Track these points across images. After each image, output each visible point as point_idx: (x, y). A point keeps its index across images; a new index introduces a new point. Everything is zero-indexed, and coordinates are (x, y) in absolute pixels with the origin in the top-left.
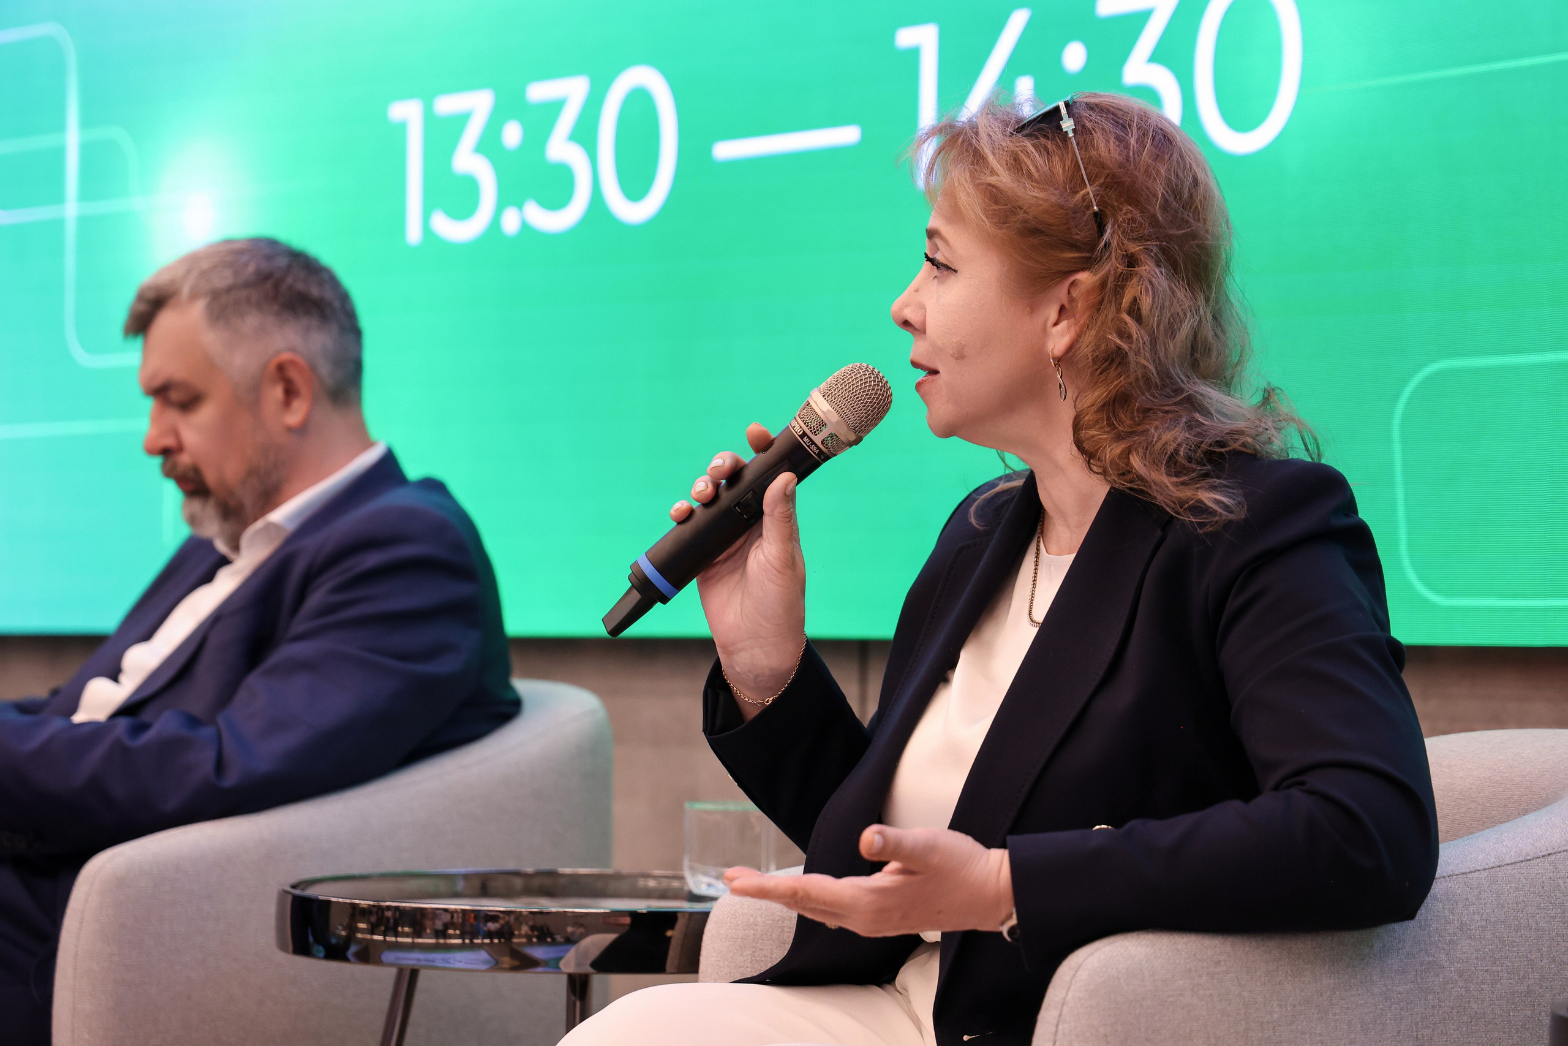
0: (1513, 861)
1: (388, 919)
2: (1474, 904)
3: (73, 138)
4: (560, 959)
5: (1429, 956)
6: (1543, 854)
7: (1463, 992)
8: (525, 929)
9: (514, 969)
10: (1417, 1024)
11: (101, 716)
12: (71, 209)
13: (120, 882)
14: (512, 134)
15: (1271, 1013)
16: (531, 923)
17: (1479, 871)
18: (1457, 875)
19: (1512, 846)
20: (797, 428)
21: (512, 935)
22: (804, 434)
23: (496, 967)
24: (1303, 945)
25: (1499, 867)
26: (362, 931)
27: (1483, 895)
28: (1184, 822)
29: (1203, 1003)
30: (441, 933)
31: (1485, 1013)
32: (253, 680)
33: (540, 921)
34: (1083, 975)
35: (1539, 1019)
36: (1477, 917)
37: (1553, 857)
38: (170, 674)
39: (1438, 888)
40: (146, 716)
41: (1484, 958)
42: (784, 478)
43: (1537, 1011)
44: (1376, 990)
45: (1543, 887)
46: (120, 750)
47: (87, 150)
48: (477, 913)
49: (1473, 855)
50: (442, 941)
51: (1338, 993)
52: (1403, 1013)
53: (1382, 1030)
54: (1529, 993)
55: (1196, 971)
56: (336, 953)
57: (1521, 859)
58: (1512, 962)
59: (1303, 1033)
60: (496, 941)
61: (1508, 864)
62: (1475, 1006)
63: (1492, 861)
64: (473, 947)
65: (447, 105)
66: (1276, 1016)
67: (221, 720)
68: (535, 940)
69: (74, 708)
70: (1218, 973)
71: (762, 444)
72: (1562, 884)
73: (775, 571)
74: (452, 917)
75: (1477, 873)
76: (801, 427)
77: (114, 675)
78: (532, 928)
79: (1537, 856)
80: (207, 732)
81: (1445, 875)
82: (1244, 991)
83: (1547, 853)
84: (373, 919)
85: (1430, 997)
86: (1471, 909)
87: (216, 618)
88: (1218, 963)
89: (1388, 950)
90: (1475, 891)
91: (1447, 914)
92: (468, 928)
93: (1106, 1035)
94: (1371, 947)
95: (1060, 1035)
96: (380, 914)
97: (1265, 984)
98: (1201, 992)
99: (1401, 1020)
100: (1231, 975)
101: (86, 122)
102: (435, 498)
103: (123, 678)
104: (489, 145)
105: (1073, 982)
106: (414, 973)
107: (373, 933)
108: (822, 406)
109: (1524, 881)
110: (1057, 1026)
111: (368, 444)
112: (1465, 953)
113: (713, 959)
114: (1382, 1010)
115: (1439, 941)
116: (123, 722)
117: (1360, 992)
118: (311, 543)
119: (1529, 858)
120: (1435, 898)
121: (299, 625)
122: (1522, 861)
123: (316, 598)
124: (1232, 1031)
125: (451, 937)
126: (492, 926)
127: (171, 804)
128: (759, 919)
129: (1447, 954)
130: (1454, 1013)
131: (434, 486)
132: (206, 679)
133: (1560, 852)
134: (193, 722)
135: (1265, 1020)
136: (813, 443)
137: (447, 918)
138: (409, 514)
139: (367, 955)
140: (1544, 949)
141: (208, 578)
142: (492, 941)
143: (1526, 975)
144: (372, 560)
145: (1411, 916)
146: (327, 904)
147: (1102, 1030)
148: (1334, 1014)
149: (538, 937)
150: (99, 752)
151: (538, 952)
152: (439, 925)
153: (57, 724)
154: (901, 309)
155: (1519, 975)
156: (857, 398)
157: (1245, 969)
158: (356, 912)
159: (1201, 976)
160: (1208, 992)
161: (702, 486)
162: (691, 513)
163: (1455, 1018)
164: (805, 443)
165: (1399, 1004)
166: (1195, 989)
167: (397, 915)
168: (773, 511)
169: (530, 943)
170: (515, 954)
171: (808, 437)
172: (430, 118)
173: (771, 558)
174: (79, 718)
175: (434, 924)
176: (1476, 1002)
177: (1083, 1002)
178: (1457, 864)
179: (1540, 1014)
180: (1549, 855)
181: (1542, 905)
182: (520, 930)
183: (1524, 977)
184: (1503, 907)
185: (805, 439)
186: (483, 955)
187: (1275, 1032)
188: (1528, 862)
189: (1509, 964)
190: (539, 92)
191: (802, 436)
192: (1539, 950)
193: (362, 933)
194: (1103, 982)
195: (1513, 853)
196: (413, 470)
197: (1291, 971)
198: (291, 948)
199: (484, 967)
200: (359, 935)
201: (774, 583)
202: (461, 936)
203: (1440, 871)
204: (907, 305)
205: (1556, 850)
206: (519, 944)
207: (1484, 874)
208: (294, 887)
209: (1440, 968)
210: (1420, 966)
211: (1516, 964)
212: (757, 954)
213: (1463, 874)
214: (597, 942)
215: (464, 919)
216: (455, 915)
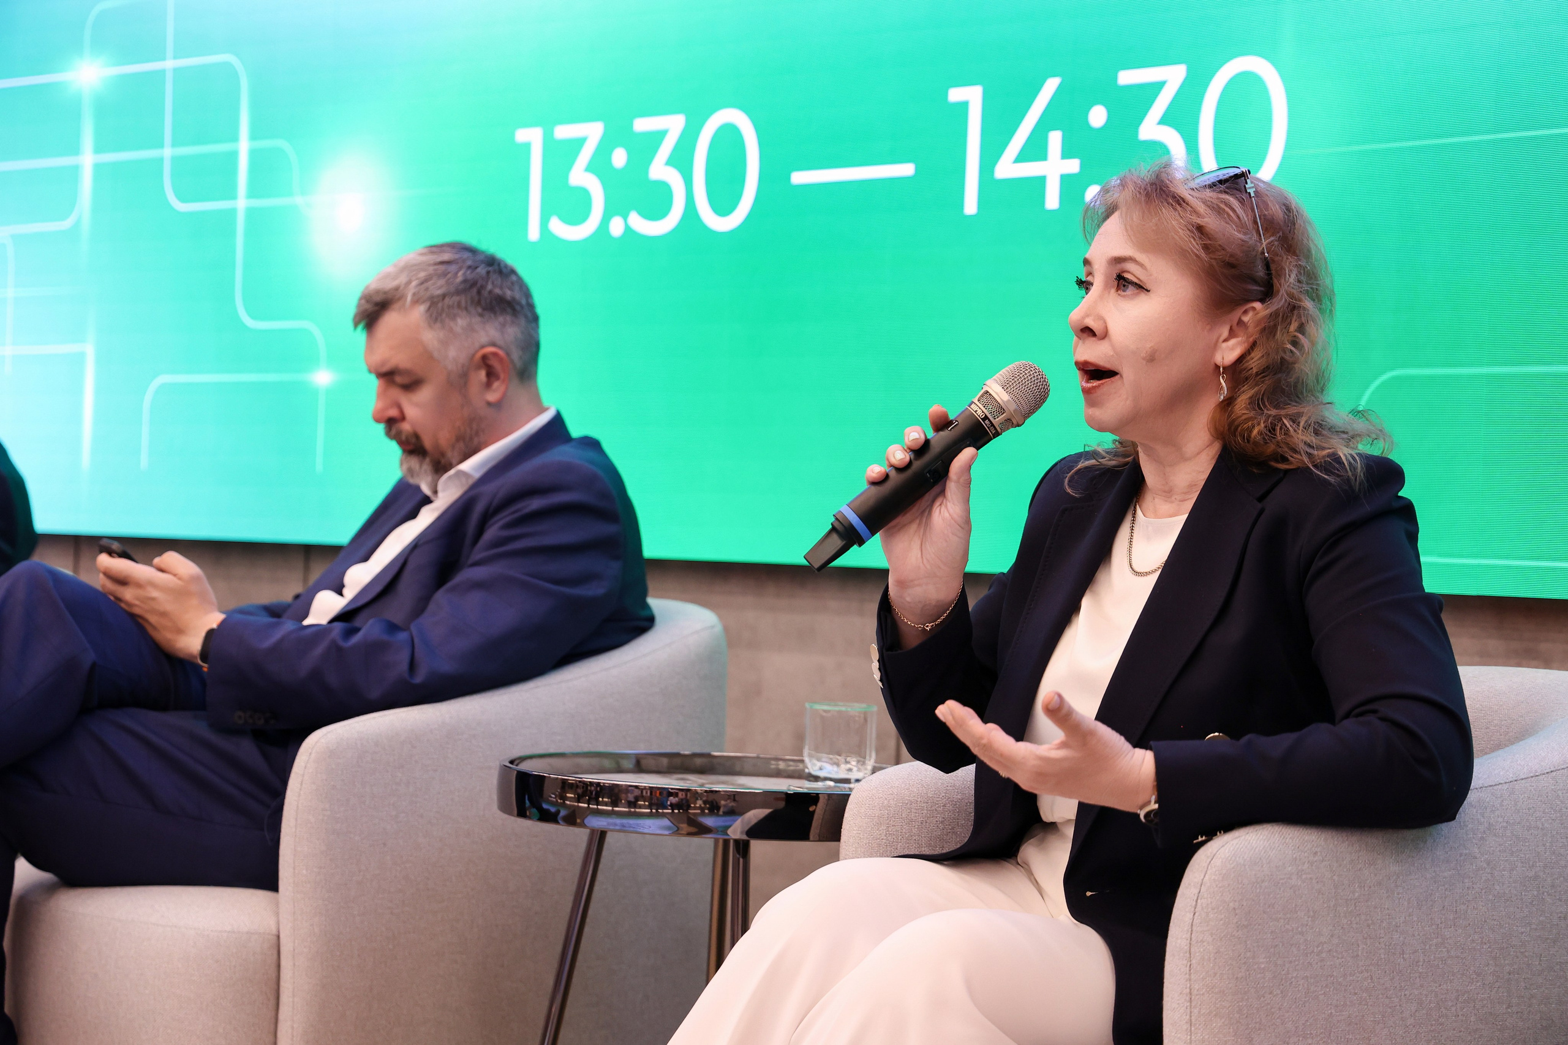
0: (1526, 777)
1: (591, 792)
2: (1498, 810)
3: (244, 146)
4: (729, 827)
5: (1466, 849)
6: (1547, 771)
7: (1489, 876)
8: (699, 803)
9: (689, 834)
10: (1456, 901)
11: (324, 621)
12: (241, 203)
13: (331, 753)
14: (619, 158)
15: (1354, 892)
16: (704, 799)
17: (1501, 784)
18: (1486, 787)
19: (1524, 765)
20: (979, 412)
21: (689, 807)
22: (986, 418)
23: (677, 832)
24: (1375, 839)
25: (1516, 781)
26: (570, 799)
27: (1505, 803)
28: (1285, 740)
29: (1305, 884)
30: (632, 804)
31: (1504, 893)
32: (440, 596)
33: (711, 797)
34: (1217, 862)
35: (1542, 898)
36: (1500, 820)
37: (1554, 774)
38: (378, 588)
39: (1472, 796)
40: (357, 623)
41: (1505, 851)
42: (968, 452)
43: (1541, 892)
44: (1428, 876)
45: (1547, 797)
46: (336, 650)
47: (255, 155)
48: (662, 790)
49: (1496, 772)
50: (633, 810)
51: (1401, 877)
52: (1447, 893)
53: (1432, 906)
54: (1536, 877)
55: (1300, 859)
56: (547, 817)
57: (1532, 775)
58: (1525, 854)
59: (1375, 907)
60: (676, 811)
61: (1522, 779)
62: (1497, 887)
63: (1511, 776)
64: (658, 815)
65: (563, 132)
66: (1357, 894)
67: (413, 628)
68: (707, 811)
69: (306, 615)
70: (1316, 861)
71: (941, 423)
72: (1561, 794)
73: (959, 528)
74: (642, 792)
75: (1500, 786)
76: (983, 412)
77: (339, 590)
78: (705, 802)
79: (1542, 773)
80: (402, 636)
81: (1477, 787)
82: (1334, 875)
83: (1550, 770)
84: (580, 791)
85: (1466, 881)
86: (1497, 813)
87: (415, 546)
88: (1316, 853)
89: (1437, 845)
90: (1499, 799)
91: (1479, 817)
92: (655, 801)
93: (1234, 909)
94: (1425, 842)
95: (1199, 908)
96: (585, 789)
97: (1350, 870)
98: (1304, 876)
99: (1445, 898)
100: (1326, 863)
101: (254, 136)
102: (591, 454)
103: (345, 591)
104: (599, 165)
105: (1209, 868)
106: (603, 834)
107: (579, 802)
108: (1001, 395)
109: (1534, 792)
110: (1197, 901)
111: (543, 410)
112: (1491, 847)
113: (855, 832)
114: (1432, 890)
115: (1474, 838)
116: (338, 625)
117: (1416, 877)
118: (489, 488)
119: (1537, 774)
120: (1471, 805)
121: (478, 554)
122: (1532, 777)
123: (492, 532)
124: (1326, 906)
125: (640, 807)
126: (672, 799)
127: (375, 694)
128: (891, 802)
129: (1479, 848)
130: (1483, 893)
131: (591, 444)
132: (407, 592)
133: (1559, 770)
134: (393, 628)
135: (1349, 898)
136: (992, 425)
137: (637, 792)
138: (568, 468)
139: (572, 820)
140: (1547, 844)
141: (413, 515)
142: (673, 811)
143: (1534, 864)
144: (535, 504)
145: (1453, 818)
146: (541, 779)
147: (1231, 905)
148: (1398, 894)
149: (709, 809)
150: (319, 650)
151: (709, 821)
152: (631, 797)
153: (288, 626)
154: (1084, 318)
155: (1529, 864)
156: (1027, 388)
157: (1335, 858)
158: (565, 785)
159: (1304, 863)
160: (1309, 876)
161: (900, 456)
162: (886, 477)
163: (1483, 897)
164: (986, 425)
165: (1444, 886)
166: (1300, 874)
167: (598, 789)
168: (959, 479)
169: (703, 813)
170: (692, 822)
171: (989, 420)
172: (549, 143)
173: (955, 516)
174: (306, 622)
175: (627, 797)
176: (1498, 885)
177: (1217, 883)
178: (1485, 779)
179: (1543, 894)
180: (1552, 772)
181: (1547, 810)
182: (695, 803)
183: (1533, 866)
184: (1519, 812)
185: (987, 421)
186: (666, 822)
187: (1356, 907)
188: (1537, 778)
189: (1522, 856)
190: (642, 125)
191: (984, 420)
192: (1544, 845)
193: (570, 801)
194: (1233, 868)
195: (1525, 770)
196: (576, 430)
197: (1368, 860)
198: (516, 812)
199: (667, 833)
200: (568, 802)
201: (957, 536)
202: (650, 807)
203: (1474, 783)
204: (1087, 316)
205: (1556, 768)
206: (695, 814)
207: (1506, 786)
208: (512, 762)
209: (1474, 858)
210: (1460, 857)
211: (1527, 856)
212: (890, 830)
213: (1490, 786)
214: (755, 815)
215: (651, 793)
216: (644, 792)
